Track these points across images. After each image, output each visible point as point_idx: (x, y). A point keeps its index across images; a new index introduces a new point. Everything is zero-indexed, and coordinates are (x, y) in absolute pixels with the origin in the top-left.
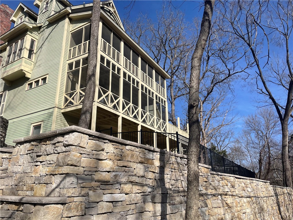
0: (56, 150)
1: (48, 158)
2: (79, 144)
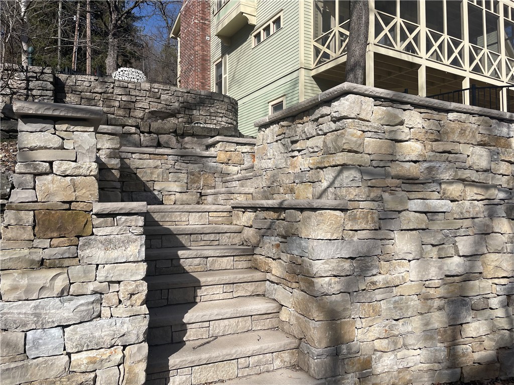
0: (320, 130)
1: (310, 143)
2: (358, 115)
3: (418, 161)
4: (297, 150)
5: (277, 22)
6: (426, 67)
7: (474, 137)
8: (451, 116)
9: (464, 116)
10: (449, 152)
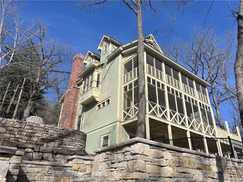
0: (125, 158)
1: (120, 165)
2: (143, 153)
3: (172, 177)
4: (114, 168)
5: (108, 101)
6: (171, 125)
7: (195, 165)
8: (184, 154)
9: (189, 155)
10: (185, 173)
